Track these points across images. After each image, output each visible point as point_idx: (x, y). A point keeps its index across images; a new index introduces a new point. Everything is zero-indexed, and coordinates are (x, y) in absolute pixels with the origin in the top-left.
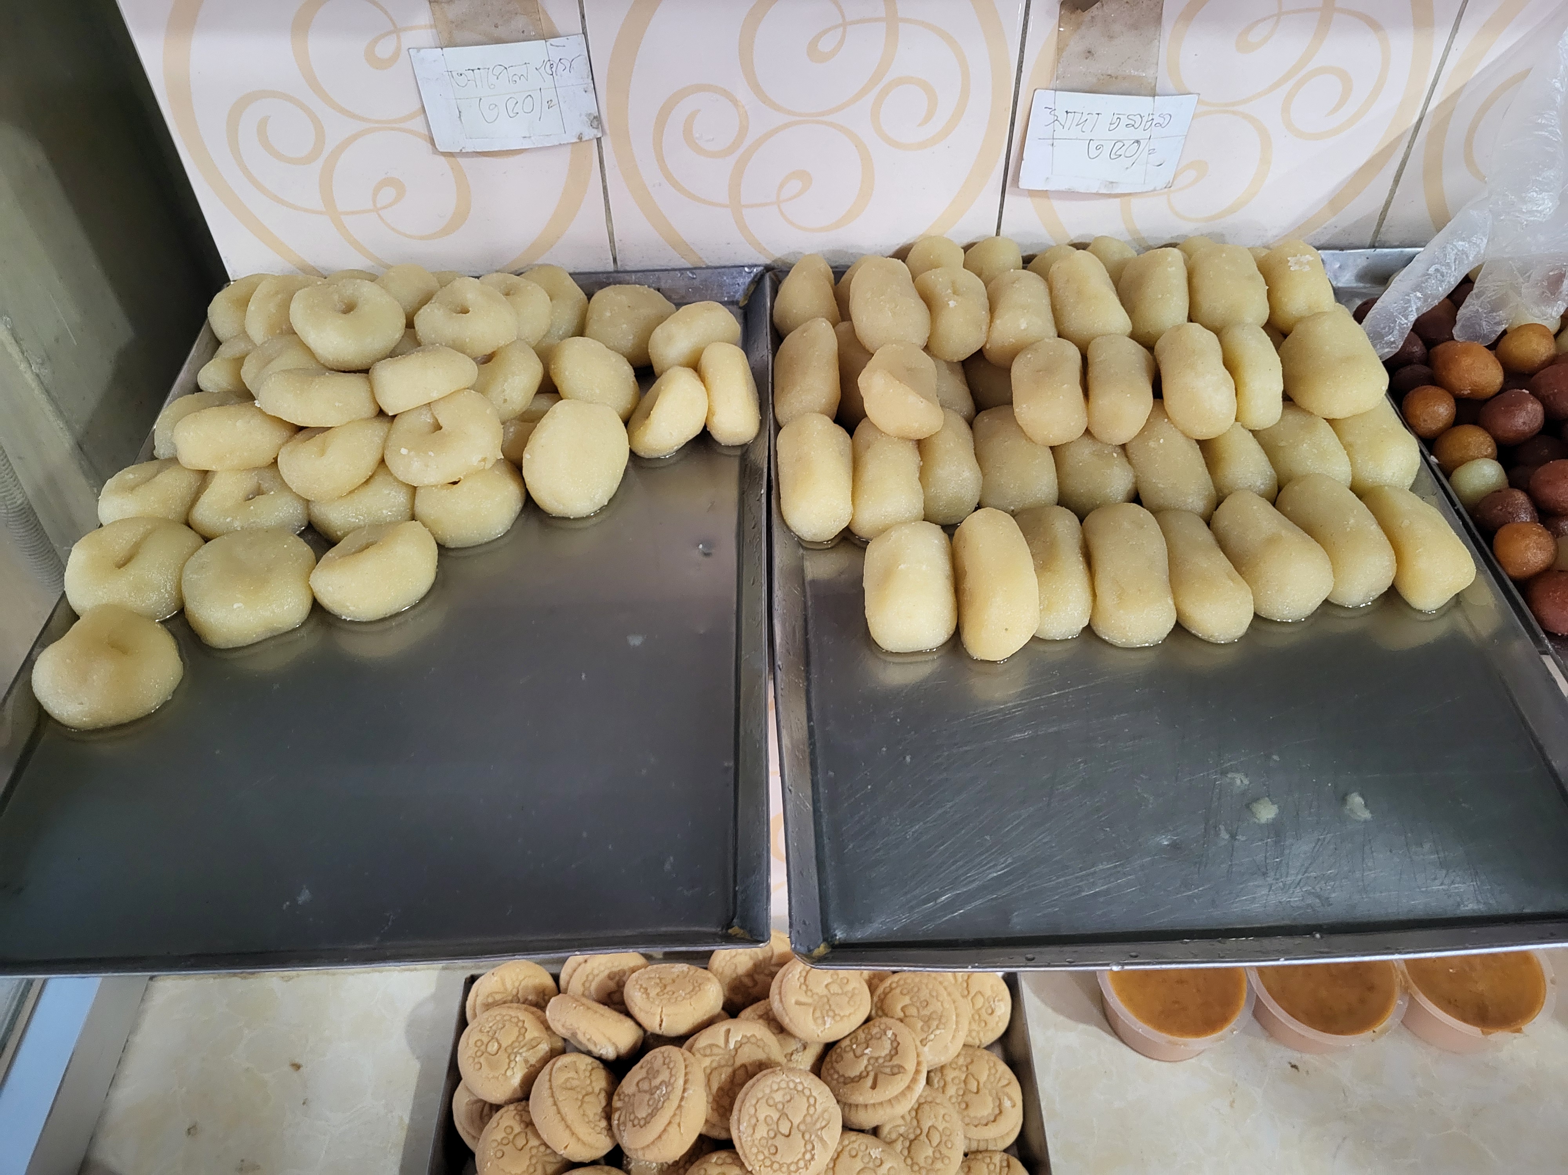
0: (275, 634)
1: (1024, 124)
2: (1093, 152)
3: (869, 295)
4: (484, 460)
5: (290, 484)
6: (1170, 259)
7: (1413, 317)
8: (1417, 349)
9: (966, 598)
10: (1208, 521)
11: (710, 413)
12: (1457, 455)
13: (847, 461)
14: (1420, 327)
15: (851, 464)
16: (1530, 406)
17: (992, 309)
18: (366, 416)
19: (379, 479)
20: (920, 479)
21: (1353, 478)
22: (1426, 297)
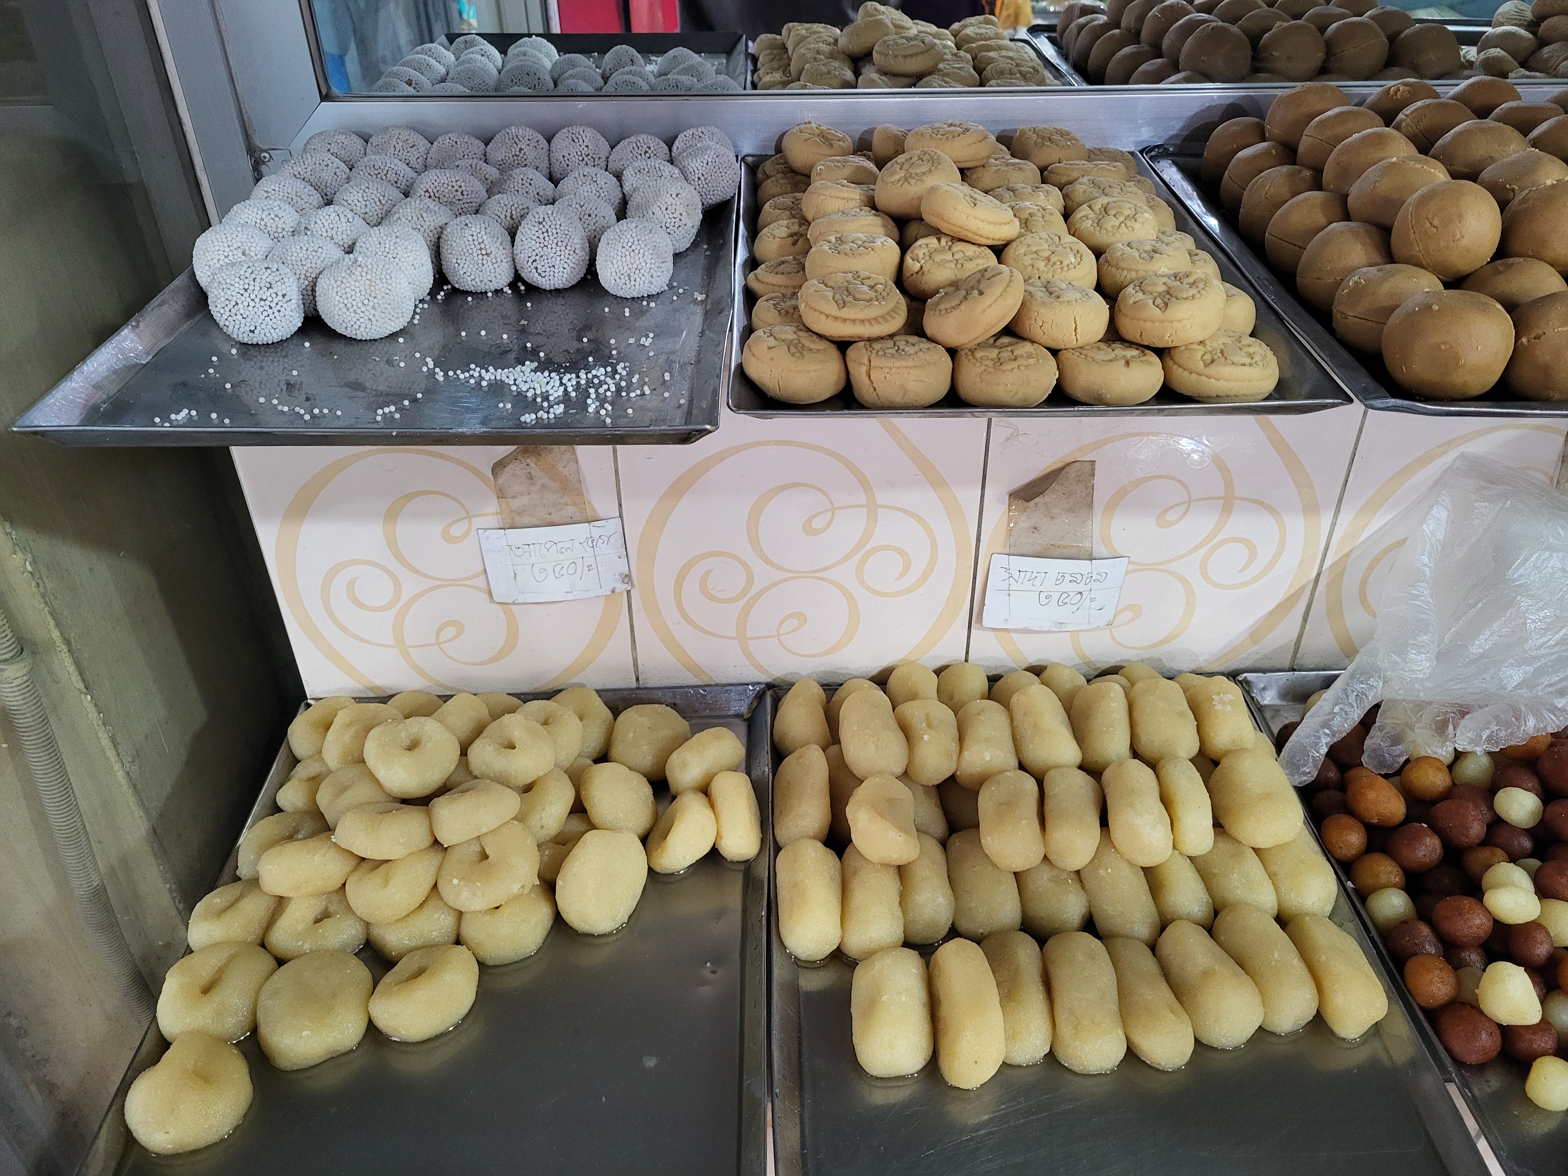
0: (334, 1055)
1: (984, 578)
2: (1044, 601)
3: (855, 728)
4: (523, 887)
5: (354, 909)
6: (1112, 695)
7: (1324, 750)
8: (1332, 774)
9: (941, 1026)
10: (1153, 947)
11: (718, 836)
12: (1370, 882)
13: (836, 886)
14: (1333, 753)
15: (840, 889)
16: (1428, 840)
17: (961, 739)
18: (423, 847)
19: (432, 903)
20: (900, 903)
21: (1279, 905)
22: (1334, 733)
